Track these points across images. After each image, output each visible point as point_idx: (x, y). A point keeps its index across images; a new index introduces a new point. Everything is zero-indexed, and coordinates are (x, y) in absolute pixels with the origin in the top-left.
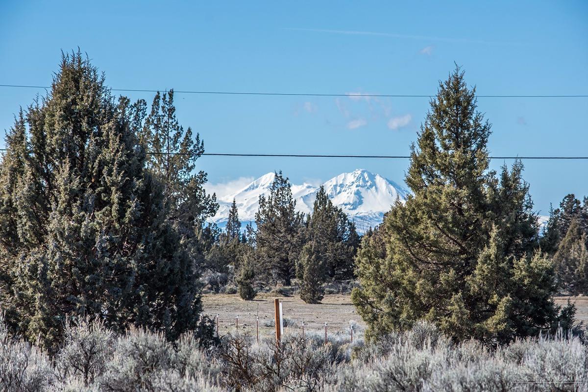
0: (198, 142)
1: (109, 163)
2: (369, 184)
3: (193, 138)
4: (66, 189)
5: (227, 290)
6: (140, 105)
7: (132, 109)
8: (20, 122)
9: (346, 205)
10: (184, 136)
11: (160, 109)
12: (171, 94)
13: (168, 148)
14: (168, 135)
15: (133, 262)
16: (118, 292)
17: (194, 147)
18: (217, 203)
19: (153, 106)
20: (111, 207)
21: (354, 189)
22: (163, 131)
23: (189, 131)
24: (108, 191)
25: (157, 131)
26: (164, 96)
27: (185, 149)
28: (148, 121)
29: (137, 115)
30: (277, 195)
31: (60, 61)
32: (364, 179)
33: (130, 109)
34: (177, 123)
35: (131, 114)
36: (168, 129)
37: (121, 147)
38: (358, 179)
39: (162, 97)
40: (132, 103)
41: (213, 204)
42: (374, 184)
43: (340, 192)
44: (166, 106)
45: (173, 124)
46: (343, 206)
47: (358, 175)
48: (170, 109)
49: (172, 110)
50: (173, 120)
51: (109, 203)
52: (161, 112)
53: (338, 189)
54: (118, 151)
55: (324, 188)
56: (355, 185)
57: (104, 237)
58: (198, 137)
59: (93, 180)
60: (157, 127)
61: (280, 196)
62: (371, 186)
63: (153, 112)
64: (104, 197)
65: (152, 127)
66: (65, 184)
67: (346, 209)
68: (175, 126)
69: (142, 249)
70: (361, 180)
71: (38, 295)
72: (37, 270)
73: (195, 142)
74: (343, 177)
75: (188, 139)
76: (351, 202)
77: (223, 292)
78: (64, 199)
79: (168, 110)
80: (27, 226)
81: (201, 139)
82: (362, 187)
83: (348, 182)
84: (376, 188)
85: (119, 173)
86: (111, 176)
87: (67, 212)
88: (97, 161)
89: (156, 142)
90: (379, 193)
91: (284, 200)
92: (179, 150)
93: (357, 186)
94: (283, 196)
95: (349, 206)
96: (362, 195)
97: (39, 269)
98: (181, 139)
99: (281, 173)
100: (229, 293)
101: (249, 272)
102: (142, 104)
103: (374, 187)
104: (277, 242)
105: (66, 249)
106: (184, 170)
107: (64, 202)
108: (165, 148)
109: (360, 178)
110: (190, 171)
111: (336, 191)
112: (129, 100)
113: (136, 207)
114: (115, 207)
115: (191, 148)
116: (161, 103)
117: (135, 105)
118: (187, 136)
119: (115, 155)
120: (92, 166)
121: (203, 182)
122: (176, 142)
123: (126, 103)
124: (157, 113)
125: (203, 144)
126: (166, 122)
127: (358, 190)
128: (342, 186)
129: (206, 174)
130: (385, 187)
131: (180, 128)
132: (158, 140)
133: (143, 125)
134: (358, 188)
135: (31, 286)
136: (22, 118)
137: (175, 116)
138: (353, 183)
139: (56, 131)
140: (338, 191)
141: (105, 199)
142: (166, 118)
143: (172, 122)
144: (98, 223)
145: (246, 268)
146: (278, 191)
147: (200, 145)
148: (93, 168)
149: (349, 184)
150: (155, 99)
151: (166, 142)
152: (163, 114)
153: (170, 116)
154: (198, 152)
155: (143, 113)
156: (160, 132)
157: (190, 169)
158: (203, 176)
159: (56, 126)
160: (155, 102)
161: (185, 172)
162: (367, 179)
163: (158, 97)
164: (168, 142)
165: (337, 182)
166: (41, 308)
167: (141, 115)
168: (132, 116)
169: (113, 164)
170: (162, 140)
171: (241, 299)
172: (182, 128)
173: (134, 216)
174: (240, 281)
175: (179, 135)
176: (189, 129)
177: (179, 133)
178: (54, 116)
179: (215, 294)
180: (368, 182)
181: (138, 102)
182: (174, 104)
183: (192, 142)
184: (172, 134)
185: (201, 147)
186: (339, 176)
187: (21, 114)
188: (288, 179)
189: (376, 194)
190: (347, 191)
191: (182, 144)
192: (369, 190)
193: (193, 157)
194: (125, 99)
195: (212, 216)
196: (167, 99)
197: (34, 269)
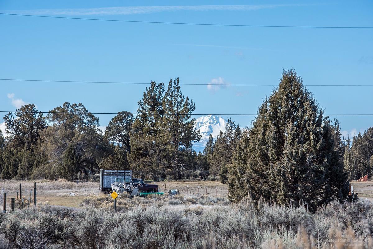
0: (192, 104)
1: (308, 121)
2: (215, 122)
3: (190, 101)
4: (291, 134)
5: (211, 179)
6: (161, 86)
7: (157, 88)
8: (266, 102)
9: (204, 133)
10: (185, 101)
11: (173, 88)
12: (178, 80)
13: (177, 107)
14: (177, 101)
15: (321, 167)
16: (318, 182)
17: (190, 106)
18: (200, 134)
19: (169, 86)
20: (310, 142)
21: (208, 124)
22: (175, 99)
23: (187, 98)
24: (308, 134)
25: (171, 98)
26: (175, 81)
27: (186, 107)
28: (166, 94)
29: (160, 91)
30: (229, 130)
31: (282, 73)
32: (213, 119)
33: (156, 88)
34: (181, 94)
35: (157, 90)
36: (177, 98)
37: (313, 113)
38: (210, 119)
39: (173, 82)
40: (157, 85)
41: (199, 135)
42: (218, 122)
43: (201, 126)
44: (176, 86)
45: (180, 95)
46: (203, 133)
47: (210, 117)
48: (178, 87)
49: (179, 88)
50: (180, 93)
51: (309, 140)
52: (173, 89)
53: (200, 125)
54: (311, 115)
55: (239, 126)
56: (209, 122)
57: (310, 156)
58: (192, 101)
59: (301, 129)
60: (171, 96)
61: (230, 130)
62: (217, 123)
63: (169, 89)
64: (307, 137)
65: (168, 97)
66: (291, 131)
67: (204, 135)
68: (180, 96)
69: (326, 161)
70: (212, 120)
71: (282, 183)
72: (281, 172)
73: (191, 104)
74: (202, 118)
75: (187, 102)
76: (207, 131)
77: (209, 179)
78: (290, 138)
79: (177, 88)
80: (273, 151)
81: (193, 102)
82: (212, 123)
83: (205, 121)
84: (220, 124)
85: (313, 126)
86: (310, 127)
87: (292, 144)
88: (303, 120)
89: (171, 105)
90: (221, 127)
91: (232, 133)
92: (182, 108)
93: (210, 123)
94: (232, 130)
95: (205, 134)
96: (212, 127)
97: (282, 171)
98: (184, 103)
99: (230, 119)
100: (212, 180)
101: (225, 170)
102: (162, 85)
103: (218, 123)
104: (229, 154)
105: (293, 162)
106: (186, 118)
107: (290, 140)
108: (176, 107)
109: (211, 119)
110: (189, 119)
111: (199, 126)
112: (156, 83)
113: (322, 141)
114: (312, 142)
115: (189, 107)
116: (173, 85)
117: (159, 85)
118: (186, 101)
119: (310, 117)
120: (301, 122)
121: (194, 124)
122: (181, 104)
123: (154, 85)
124: (171, 89)
125: (194, 105)
126: (176, 94)
127: (210, 125)
128: (202, 123)
129: (196, 120)
130: (224, 124)
131: (183, 97)
132: (172, 103)
133: (163, 96)
134: (210, 124)
135: (278, 179)
136: (267, 101)
137: (180, 91)
138: (207, 121)
139: (283, 107)
140: (200, 126)
141: (307, 138)
142: (176, 92)
143: (179, 94)
144: (305, 149)
145: (224, 168)
146: (229, 128)
147: (193, 105)
148: (301, 123)
149: (205, 122)
150: (170, 83)
151: (176, 104)
152: (174, 90)
153: (178, 91)
154: (192, 109)
155: (163, 90)
156: (173, 99)
157: (188, 118)
158: (194, 121)
159: (283, 104)
160: (169, 84)
161: (186, 119)
162: (215, 119)
163: (171, 82)
164: (177, 104)
165: (199, 121)
166: (283, 189)
167: (162, 91)
168: (157, 91)
169: (310, 121)
170: (174, 103)
171: (221, 183)
172: (184, 97)
173: (322, 146)
174: (221, 174)
175: (183, 100)
176: (187, 97)
177: (183, 99)
178: (282, 99)
179: (204, 181)
180: (215, 121)
181: (160, 84)
182: (180, 85)
183: (189, 104)
184: (179, 100)
185: (194, 106)
186: (200, 118)
187: (266, 99)
188: (234, 122)
189: (219, 127)
190: (205, 126)
191: (184, 105)
192: (216, 125)
193: (190, 112)
194: (154, 82)
195: (198, 141)
196: (176, 83)
197: (279, 171)
